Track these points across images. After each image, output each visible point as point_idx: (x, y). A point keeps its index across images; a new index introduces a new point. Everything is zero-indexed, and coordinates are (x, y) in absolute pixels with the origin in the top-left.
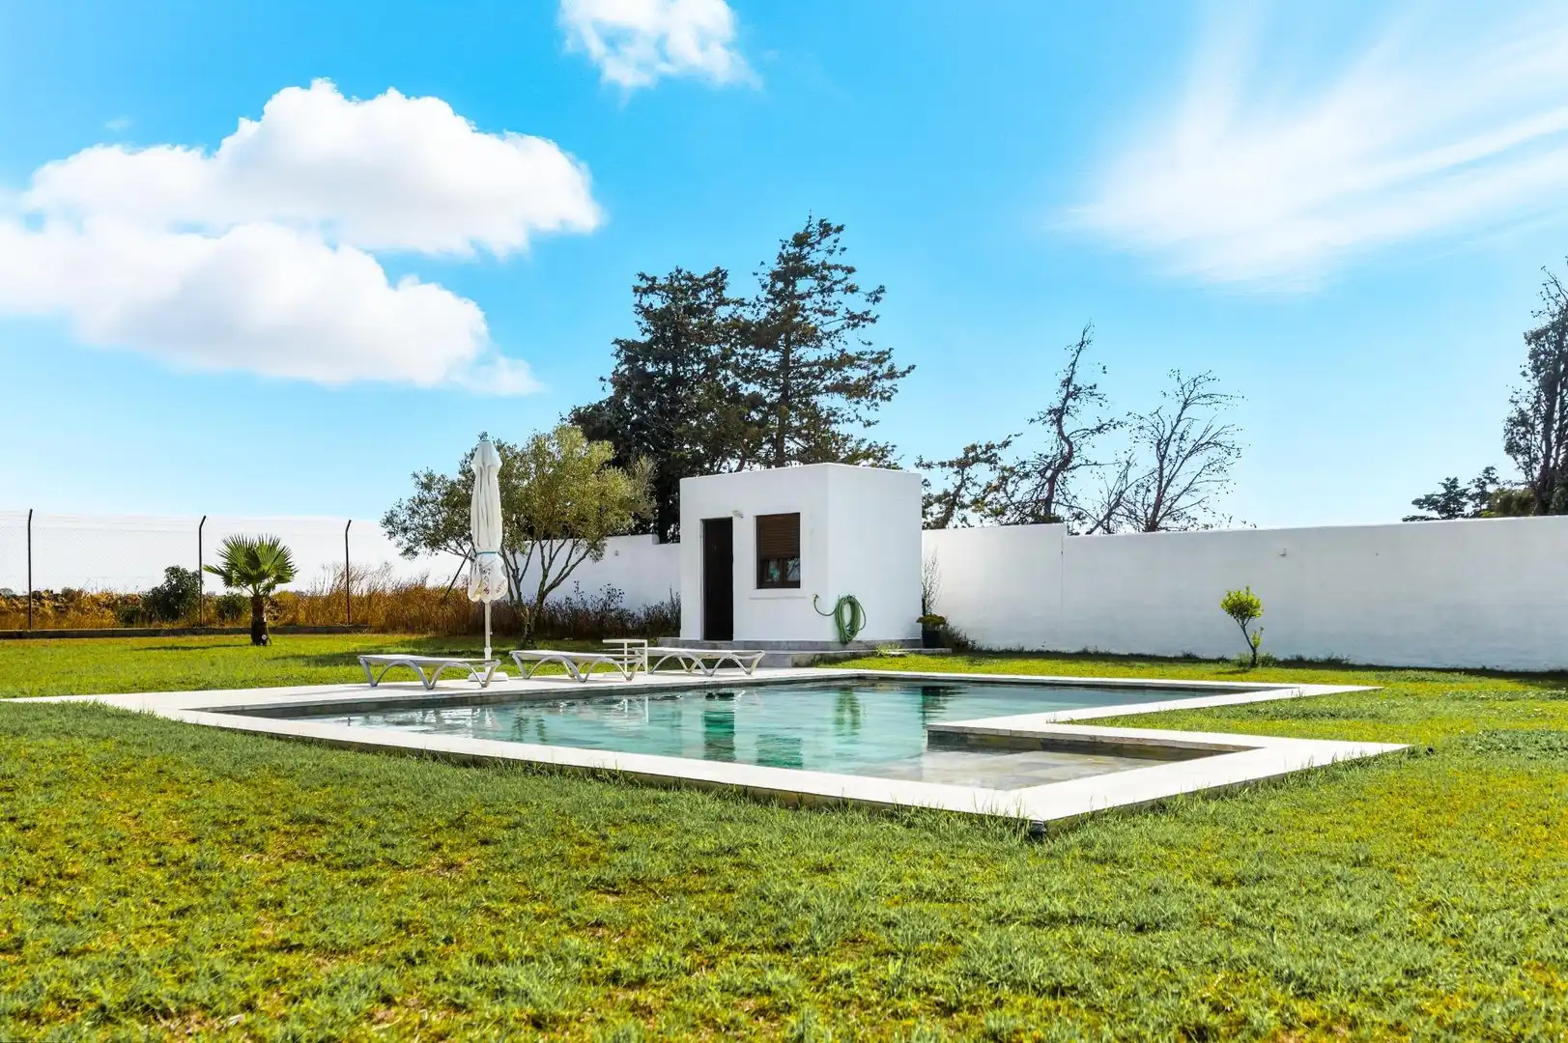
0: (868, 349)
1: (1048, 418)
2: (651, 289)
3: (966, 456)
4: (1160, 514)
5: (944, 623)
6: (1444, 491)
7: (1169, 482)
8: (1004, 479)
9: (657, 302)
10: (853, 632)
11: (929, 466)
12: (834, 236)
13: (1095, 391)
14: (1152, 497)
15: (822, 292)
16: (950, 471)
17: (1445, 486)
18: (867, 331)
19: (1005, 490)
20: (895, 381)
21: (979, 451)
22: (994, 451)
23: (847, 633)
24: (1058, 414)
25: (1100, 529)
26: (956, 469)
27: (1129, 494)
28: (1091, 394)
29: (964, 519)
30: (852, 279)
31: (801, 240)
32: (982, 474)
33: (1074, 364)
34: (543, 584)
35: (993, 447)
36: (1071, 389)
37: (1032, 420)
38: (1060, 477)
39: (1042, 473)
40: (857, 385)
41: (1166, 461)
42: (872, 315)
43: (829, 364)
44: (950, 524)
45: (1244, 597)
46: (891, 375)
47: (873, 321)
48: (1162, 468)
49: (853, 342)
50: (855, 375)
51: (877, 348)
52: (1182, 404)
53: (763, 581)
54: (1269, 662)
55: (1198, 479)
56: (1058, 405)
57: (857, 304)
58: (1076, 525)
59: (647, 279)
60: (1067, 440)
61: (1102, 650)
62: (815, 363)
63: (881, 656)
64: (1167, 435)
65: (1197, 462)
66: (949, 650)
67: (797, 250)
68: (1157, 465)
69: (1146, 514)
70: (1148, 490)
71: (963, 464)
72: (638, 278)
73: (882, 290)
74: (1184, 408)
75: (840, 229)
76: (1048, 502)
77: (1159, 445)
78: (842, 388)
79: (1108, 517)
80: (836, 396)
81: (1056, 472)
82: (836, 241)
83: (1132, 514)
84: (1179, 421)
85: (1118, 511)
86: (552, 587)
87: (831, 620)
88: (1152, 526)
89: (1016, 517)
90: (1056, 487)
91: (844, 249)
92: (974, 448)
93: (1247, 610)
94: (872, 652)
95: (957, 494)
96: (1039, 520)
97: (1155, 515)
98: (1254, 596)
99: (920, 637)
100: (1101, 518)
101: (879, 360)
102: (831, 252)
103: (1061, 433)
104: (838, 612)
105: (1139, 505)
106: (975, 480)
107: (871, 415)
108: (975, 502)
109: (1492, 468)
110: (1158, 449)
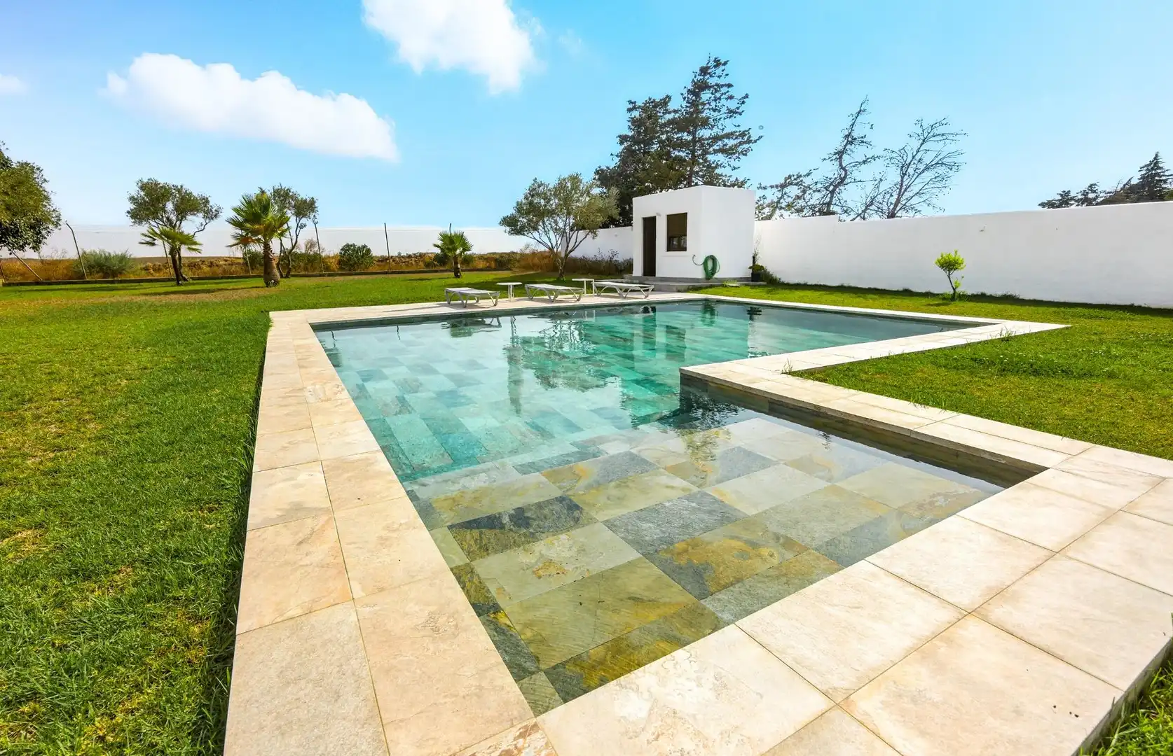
0: (738, 129)
1: (834, 157)
2: (634, 108)
3: (786, 181)
4: (898, 208)
5: (763, 269)
6: (1060, 198)
7: (906, 190)
8: (804, 192)
9: (636, 114)
10: (713, 274)
11: (765, 188)
12: (722, 68)
13: (865, 140)
14: (893, 200)
15: (715, 100)
16: (775, 190)
17: (1061, 195)
18: (738, 119)
19: (804, 199)
20: (751, 144)
21: (793, 178)
22: (801, 179)
23: (710, 274)
24: (840, 154)
25: (859, 218)
26: (779, 188)
27: (880, 198)
28: (863, 142)
29: (782, 216)
30: (732, 91)
31: (704, 71)
32: (793, 191)
33: (853, 125)
34: (567, 250)
35: (801, 176)
36: (850, 139)
37: (825, 159)
38: (837, 190)
39: (827, 189)
40: (731, 148)
41: (906, 177)
42: (740, 111)
43: (716, 139)
44: (774, 218)
45: (952, 256)
46: (749, 141)
47: (740, 114)
48: (902, 181)
49: (729, 125)
50: (731, 143)
51: (742, 129)
52: (921, 141)
53: (670, 248)
54: (964, 297)
55: (926, 187)
56: (840, 148)
57: (733, 105)
58: (844, 217)
59: (632, 103)
60: (844, 169)
61: (853, 284)
62: (709, 138)
63: (726, 286)
64: (909, 160)
65: (928, 175)
66: (765, 283)
67: (702, 77)
68: (899, 179)
69: (889, 208)
70: (891, 195)
71: (783, 186)
72: (628, 103)
73: (747, 96)
74: (922, 144)
75: (725, 63)
76: (829, 204)
77: (902, 167)
78: (722, 151)
79: (864, 211)
80: (720, 155)
81: (836, 187)
82: (723, 71)
83: (879, 210)
84: (918, 151)
85: (871, 208)
86: (571, 251)
87: (702, 267)
88: (892, 215)
89: (811, 213)
90: (835, 195)
91: (727, 75)
92: (790, 177)
93: (954, 265)
94: (722, 284)
95: (778, 202)
96: (822, 213)
97: (894, 209)
98: (961, 256)
99: (750, 276)
100: (860, 212)
101: (743, 134)
102: (719, 77)
103: (841, 165)
104: (705, 263)
105: (884, 204)
106: (789, 194)
107: (736, 164)
108: (788, 206)
109: (1095, 185)
110: (902, 170)
